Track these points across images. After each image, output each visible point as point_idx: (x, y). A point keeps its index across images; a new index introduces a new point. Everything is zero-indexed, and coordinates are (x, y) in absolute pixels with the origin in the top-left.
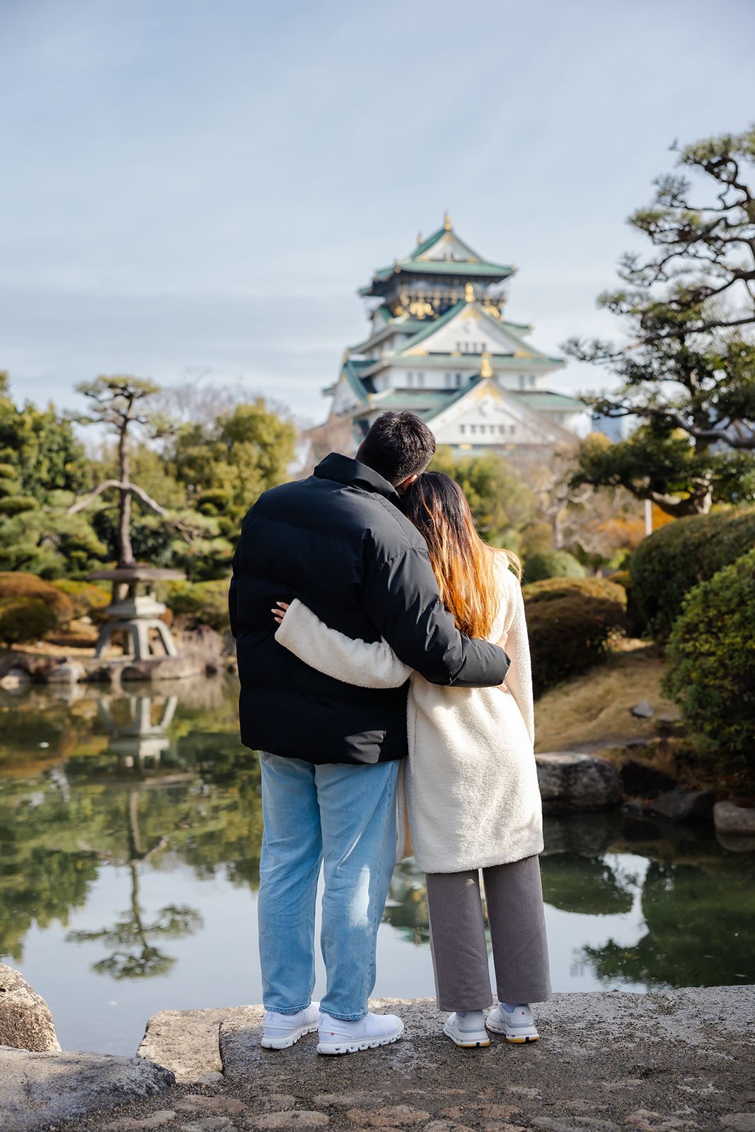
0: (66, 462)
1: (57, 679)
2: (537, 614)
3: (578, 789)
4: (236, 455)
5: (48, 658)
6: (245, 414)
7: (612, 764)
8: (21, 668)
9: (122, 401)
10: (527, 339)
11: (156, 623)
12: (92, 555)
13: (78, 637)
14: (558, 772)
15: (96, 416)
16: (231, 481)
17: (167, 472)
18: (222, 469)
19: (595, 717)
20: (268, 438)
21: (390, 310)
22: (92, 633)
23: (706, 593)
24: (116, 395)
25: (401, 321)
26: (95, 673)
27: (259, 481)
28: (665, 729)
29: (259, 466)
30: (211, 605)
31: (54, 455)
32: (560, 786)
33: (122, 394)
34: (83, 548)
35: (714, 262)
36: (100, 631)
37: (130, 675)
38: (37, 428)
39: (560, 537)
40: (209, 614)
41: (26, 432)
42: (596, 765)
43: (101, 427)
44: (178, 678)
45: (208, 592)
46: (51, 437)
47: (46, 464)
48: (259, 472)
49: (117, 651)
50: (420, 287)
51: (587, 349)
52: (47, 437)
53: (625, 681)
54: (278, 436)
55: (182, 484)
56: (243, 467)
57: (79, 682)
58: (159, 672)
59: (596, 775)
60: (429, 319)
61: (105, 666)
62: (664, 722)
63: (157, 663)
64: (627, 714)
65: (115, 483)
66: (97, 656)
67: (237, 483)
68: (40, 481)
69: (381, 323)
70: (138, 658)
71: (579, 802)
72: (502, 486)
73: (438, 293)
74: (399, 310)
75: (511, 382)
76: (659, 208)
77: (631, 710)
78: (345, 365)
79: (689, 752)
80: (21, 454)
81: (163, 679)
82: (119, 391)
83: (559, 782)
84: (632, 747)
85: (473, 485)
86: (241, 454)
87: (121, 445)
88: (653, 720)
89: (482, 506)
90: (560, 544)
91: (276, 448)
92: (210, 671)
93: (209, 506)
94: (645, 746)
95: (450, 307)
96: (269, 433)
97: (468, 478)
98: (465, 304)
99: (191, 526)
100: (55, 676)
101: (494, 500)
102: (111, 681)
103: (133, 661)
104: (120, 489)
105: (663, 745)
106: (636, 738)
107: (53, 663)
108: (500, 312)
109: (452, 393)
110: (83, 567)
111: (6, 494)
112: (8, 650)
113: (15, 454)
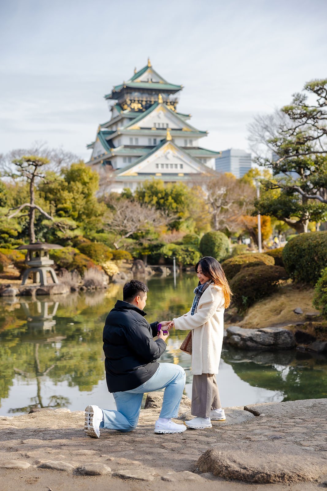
1: (7, 294)
2: (251, 273)
3: (280, 341)
4: (72, 187)
5: (1, 286)
6: (76, 168)
7: (291, 331)
9: (32, 167)
10: (188, 122)
11: (49, 269)
12: (11, 236)
13: (8, 274)
14: (272, 335)
16: (70, 200)
17: (40, 196)
18: (65, 194)
19: (279, 313)
20: (86, 179)
21: (121, 106)
22: (17, 273)
24: (29, 165)
25: (126, 112)
26: (23, 291)
27: (82, 200)
28: (309, 318)
29: (83, 193)
30: (65, 259)
32: (273, 340)
33: (32, 164)
35: (313, 125)
36: (20, 272)
37: (40, 293)
39: (217, 224)
40: (63, 263)
42: (287, 332)
44: (61, 294)
45: (63, 252)
48: (83, 196)
49: (32, 281)
50: (136, 95)
51: (262, 161)
53: (288, 299)
54: (91, 179)
55: (48, 202)
56: (75, 194)
57: (16, 296)
58: (54, 291)
59: (287, 336)
60: (140, 111)
61: (27, 288)
62: (308, 316)
63: (52, 287)
64: (293, 313)
65: (28, 204)
66: (23, 283)
67: (73, 201)
69: (116, 113)
70: (42, 284)
71: (281, 346)
72: (187, 198)
73: (145, 98)
74: (125, 107)
75: (180, 143)
76: (294, 105)
77: (294, 311)
78: (99, 133)
79: (320, 327)
81: (55, 294)
82: (31, 163)
83: (273, 339)
84: (298, 325)
85: (173, 198)
86: (75, 187)
87: (30, 187)
88: (304, 315)
89: (177, 208)
90: (217, 228)
91: (90, 184)
92: (73, 290)
93: (61, 212)
94: (303, 325)
95: (151, 106)
96: (87, 177)
97: (171, 195)
98: (158, 104)
99: (64, 224)
100: (5, 293)
101: (183, 205)
102: (31, 295)
103: (40, 286)
104: (31, 208)
105: (310, 325)
106: (298, 322)
107: (3, 287)
108: (175, 108)
109: (152, 148)
110: (6, 242)
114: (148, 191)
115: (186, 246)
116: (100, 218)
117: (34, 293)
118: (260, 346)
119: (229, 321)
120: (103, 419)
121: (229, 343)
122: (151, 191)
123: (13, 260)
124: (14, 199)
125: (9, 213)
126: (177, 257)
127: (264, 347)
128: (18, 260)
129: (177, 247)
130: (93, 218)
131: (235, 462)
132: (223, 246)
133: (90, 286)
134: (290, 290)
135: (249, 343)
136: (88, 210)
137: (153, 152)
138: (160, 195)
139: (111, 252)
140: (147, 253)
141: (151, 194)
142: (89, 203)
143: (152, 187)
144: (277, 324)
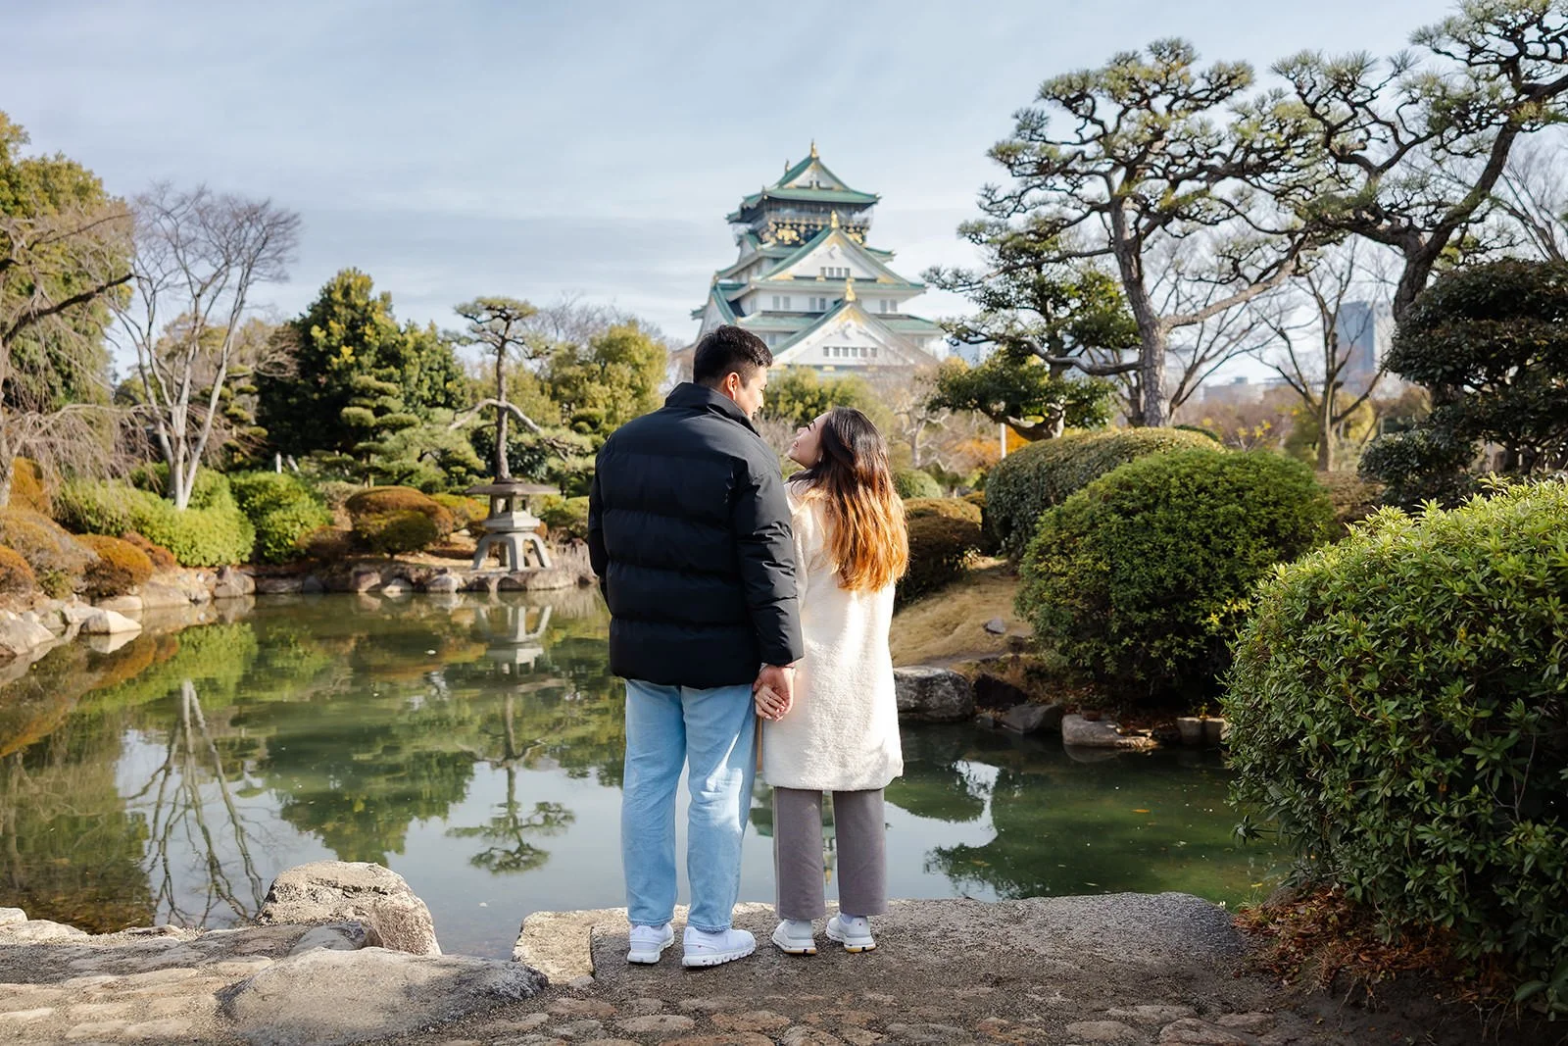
0: (446, 381)
1: (438, 589)
3: (933, 702)
4: (609, 375)
5: (429, 568)
6: (618, 336)
7: (966, 677)
8: (403, 577)
9: (500, 323)
10: (888, 265)
11: (532, 536)
12: (471, 470)
13: (457, 548)
14: (914, 685)
16: (604, 400)
17: (543, 392)
18: (595, 389)
19: (950, 632)
20: (640, 359)
21: (756, 236)
22: (471, 545)
23: (1059, 516)
24: (494, 317)
25: (769, 246)
26: (474, 583)
27: (630, 401)
28: (1017, 645)
29: (631, 386)
31: (434, 373)
32: (916, 698)
33: (500, 316)
34: (463, 464)
35: (1070, 194)
36: (478, 543)
37: (507, 586)
38: (418, 348)
39: (918, 457)
41: (408, 351)
42: (951, 679)
43: (480, 347)
46: (432, 356)
47: (427, 382)
48: (631, 392)
49: (495, 562)
50: (787, 213)
51: (947, 277)
52: (428, 356)
53: (980, 597)
54: (648, 358)
55: (557, 403)
56: (615, 388)
57: (458, 591)
58: (533, 584)
59: (951, 688)
60: (795, 244)
61: (482, 577)
62: (1016, 638)
63: (534, 574)
64: (982, 630)
65: (494, 402)
66: (475, 568)
67: (610, 402)
68: (421, 398)
69: (749, 249)
70: (514, 569)
71: (934, 714)
73: (804, 219)
74: (767, 236)
75: (873, 306)
76: (1018, 141)
77: (985, 626)
78: (715, 288)
79: (1040, 667)
80: (402, 373)
81: (538, 590)
82: (497, 313)
83: (914, 694)
84: (984, 661)
86: (614, 374)
87: (499, 364)
88: (1006, 636)
90: (918, 464)
91: (648, 369)
92: (583, 582)
93: (582, 424)
94: (997, 661)
95: (815, 234)
96: (640, 354)
97: (831, 399)
98: (830, 231)
99: (564, 443)
100: (435, 586)
102: (488, 591)
103: (509, 572)
104: (498, 407)
105: (1016, 660)
106: (989, 653)
107: (433, 574)
108: (863, 238)
109: (817, 317)
110: (462, 482)
111: (389, 410)
112: (391, 561)
113: (397, 373)
114: (785, 392)
117: (493, 587)
122: (791, 390)
123: (464, 518)
125: (454, 418)
128: (477, 519)
137: (818, 325)
138: (809, 400)
141: (791, 397)
143: (793, 383)
144: (939, 658)
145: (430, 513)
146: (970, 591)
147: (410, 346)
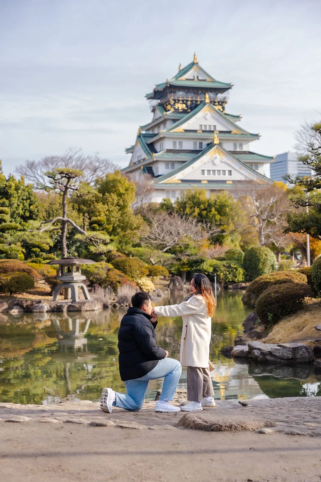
0: (30, 205)
1: (38, 311)
2: (277, 290)
3: (298, 356)
4: (107, 199)
5: (32, 301)
6: (111, 178)
7: (310, 346)
8: (19, 305)
9: (65, 180)
10: (238, 123)
11: (82, 284)
13: (39, 290)
14: (291, 350)
15: (51, 186)
16: (104, 212)
18: (100, 206)
19: (301, 330)
20: (122, 191)
21: (163, 107)
22: (48, 289)
24: (62, 177)
25: (170, 113)
26: (54, 308)
27: (117, 212)
29: (118, 205)
30: (98, 274)
31: (25, 201)
32: (292, 355)
33: (65, 177)
34: (38, 247)
36: (51, 288)
37: (72, 309)
38: (17, 189)
39: (263, 239)
40: (97, 278)
41: (12, 191)
42: (305, 347)
44: (94, 310)
45: (96, 267)
46: (23, 193)
47: (21, 206)
48: (118, 208)
49: (63, 297)
50: (180, 94)
51: (293, 179)
52: (21, 193)
53: (312, 316)
54: (127, 190)
55: (81, 214)
56: (110, 206)
57: (47, 312)
58: (86, 307)
59: (305, 351)
60: (185, 112)
61: (59, 304)
63: (84, 303)
64: (314, 329)
65: (61, 218)
66: (54, 299)
67: (107, 213)
68: (18, 214)
69: (159, 114)
70: (74, 301)
72: (231, 210)
73: (190, 97)
74: (169, 107)
77: (315, 327)
78: (139, 136)
80: (10, 202)
81: (87, 311)
82: (64, 175)
83: (291, 353)
84: (316, 341)
85: (216, 210)
86: (109, 199)
89: (220, 220)
90: (263, 243)
91: (126, 195)
92: (105, 307)
93: (95, 225)
95: (196, 106)
96: (122, 188)
97: (214, 206)
98: (205, 104)
99: (97, 239)
100: (36, 309)
101: (227, 218)
102: (62, 311)
103: (72, 302)
104: (63, 221)
106: (318, 338)
107: (34, 303)
108: (223, 108)
109: (198, 153)
110: (37, 256)
111: (5, 221)
112: (11, 297)
113: (7, 202)
114: (190, 202)
115: (229, 262)
116: (136, 231)
117: (65, 309)
118: (279, 360)
119: (256, 338)
120: (116, 399)
121: (251, 358)
122: (193, 201)
123: (44, 275)
124: (46, 211)
125: (41, 226)
126: (219, 273)
127: (282, 361)
128: (49, 275)
129: (219, 262)
130: (129, 231)
131: (200, 418)
132: (269, 262)
133: (124, 303)
134: (316, 308)
135: (268, 357)
136: (123, 223)
137: (199, 158)
138: (202, 206)
139: (147, 268)
140: (186, 269)
141: (192, 205)
142: (124, 215)
143: (194, 197)
144: (298, 340)
145: (29, 272)
146: (308, 313)
147: (13, 188)
